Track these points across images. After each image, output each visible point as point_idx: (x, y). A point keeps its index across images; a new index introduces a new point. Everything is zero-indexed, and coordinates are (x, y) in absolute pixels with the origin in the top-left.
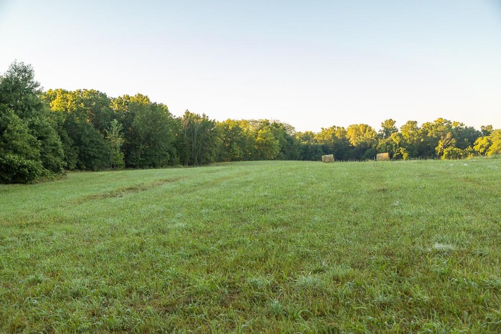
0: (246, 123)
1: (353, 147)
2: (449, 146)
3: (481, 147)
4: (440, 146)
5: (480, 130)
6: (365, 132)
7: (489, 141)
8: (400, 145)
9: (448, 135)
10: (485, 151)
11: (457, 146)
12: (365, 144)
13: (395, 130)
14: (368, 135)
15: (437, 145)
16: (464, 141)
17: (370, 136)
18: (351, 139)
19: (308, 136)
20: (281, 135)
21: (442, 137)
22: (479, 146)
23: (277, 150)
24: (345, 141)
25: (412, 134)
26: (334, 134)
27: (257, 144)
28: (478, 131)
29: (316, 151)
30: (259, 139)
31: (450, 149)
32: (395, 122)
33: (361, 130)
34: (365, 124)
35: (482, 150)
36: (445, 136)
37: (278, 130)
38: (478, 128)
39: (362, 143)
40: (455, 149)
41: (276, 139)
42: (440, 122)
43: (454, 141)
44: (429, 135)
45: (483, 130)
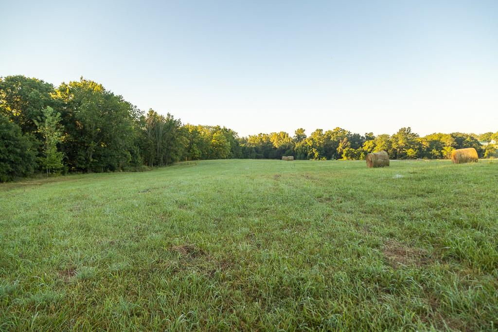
0: (202, 127)
1: (275, 148)
2: (346, 147)
3: (369, 148)
4: (340, 147)
5: (364, 136)
6: (284, 138)
7: (374, 144)
8: (312, 146)
9: (345, 139)
10: (371, 150)
11: (351, 147)
12: (285, 146)
13: (305, 137)
14: (286, 140)
15: (338, 146)
16: (355, 143)
17: (289, 140)
18: (274, 142)
19: (244, 141)
20: (230, 138)
21: (341, 141)
22: (367, 147)
23: (228, 151)
24: (269, 143)
25: (320, 139)
26: (261, 139)
27: (213, 145)
28: (363, 137)
29: (251, 152)
30: (213, 141)
31: (347, 149)
32: (304, 130)
33: (282, 136)
34: (284, 132)
35: (369, 150)
36: (343, 140)
37: (228, 134)
38: (362, 134)
39: (283, 145)
40: (351, 149)
41: (228, 141)
42: (338, 130)
43: (349, 143)
44: (332, 139)
45: (367, 137)
